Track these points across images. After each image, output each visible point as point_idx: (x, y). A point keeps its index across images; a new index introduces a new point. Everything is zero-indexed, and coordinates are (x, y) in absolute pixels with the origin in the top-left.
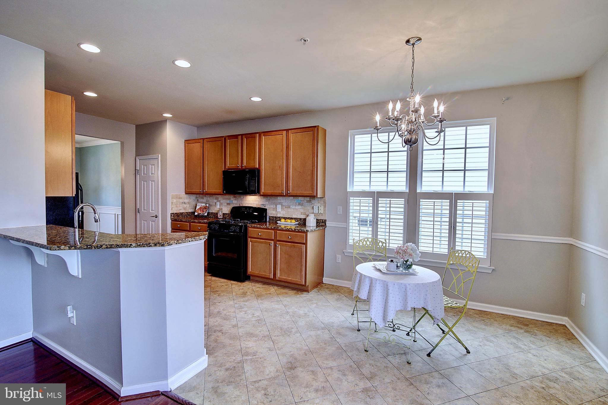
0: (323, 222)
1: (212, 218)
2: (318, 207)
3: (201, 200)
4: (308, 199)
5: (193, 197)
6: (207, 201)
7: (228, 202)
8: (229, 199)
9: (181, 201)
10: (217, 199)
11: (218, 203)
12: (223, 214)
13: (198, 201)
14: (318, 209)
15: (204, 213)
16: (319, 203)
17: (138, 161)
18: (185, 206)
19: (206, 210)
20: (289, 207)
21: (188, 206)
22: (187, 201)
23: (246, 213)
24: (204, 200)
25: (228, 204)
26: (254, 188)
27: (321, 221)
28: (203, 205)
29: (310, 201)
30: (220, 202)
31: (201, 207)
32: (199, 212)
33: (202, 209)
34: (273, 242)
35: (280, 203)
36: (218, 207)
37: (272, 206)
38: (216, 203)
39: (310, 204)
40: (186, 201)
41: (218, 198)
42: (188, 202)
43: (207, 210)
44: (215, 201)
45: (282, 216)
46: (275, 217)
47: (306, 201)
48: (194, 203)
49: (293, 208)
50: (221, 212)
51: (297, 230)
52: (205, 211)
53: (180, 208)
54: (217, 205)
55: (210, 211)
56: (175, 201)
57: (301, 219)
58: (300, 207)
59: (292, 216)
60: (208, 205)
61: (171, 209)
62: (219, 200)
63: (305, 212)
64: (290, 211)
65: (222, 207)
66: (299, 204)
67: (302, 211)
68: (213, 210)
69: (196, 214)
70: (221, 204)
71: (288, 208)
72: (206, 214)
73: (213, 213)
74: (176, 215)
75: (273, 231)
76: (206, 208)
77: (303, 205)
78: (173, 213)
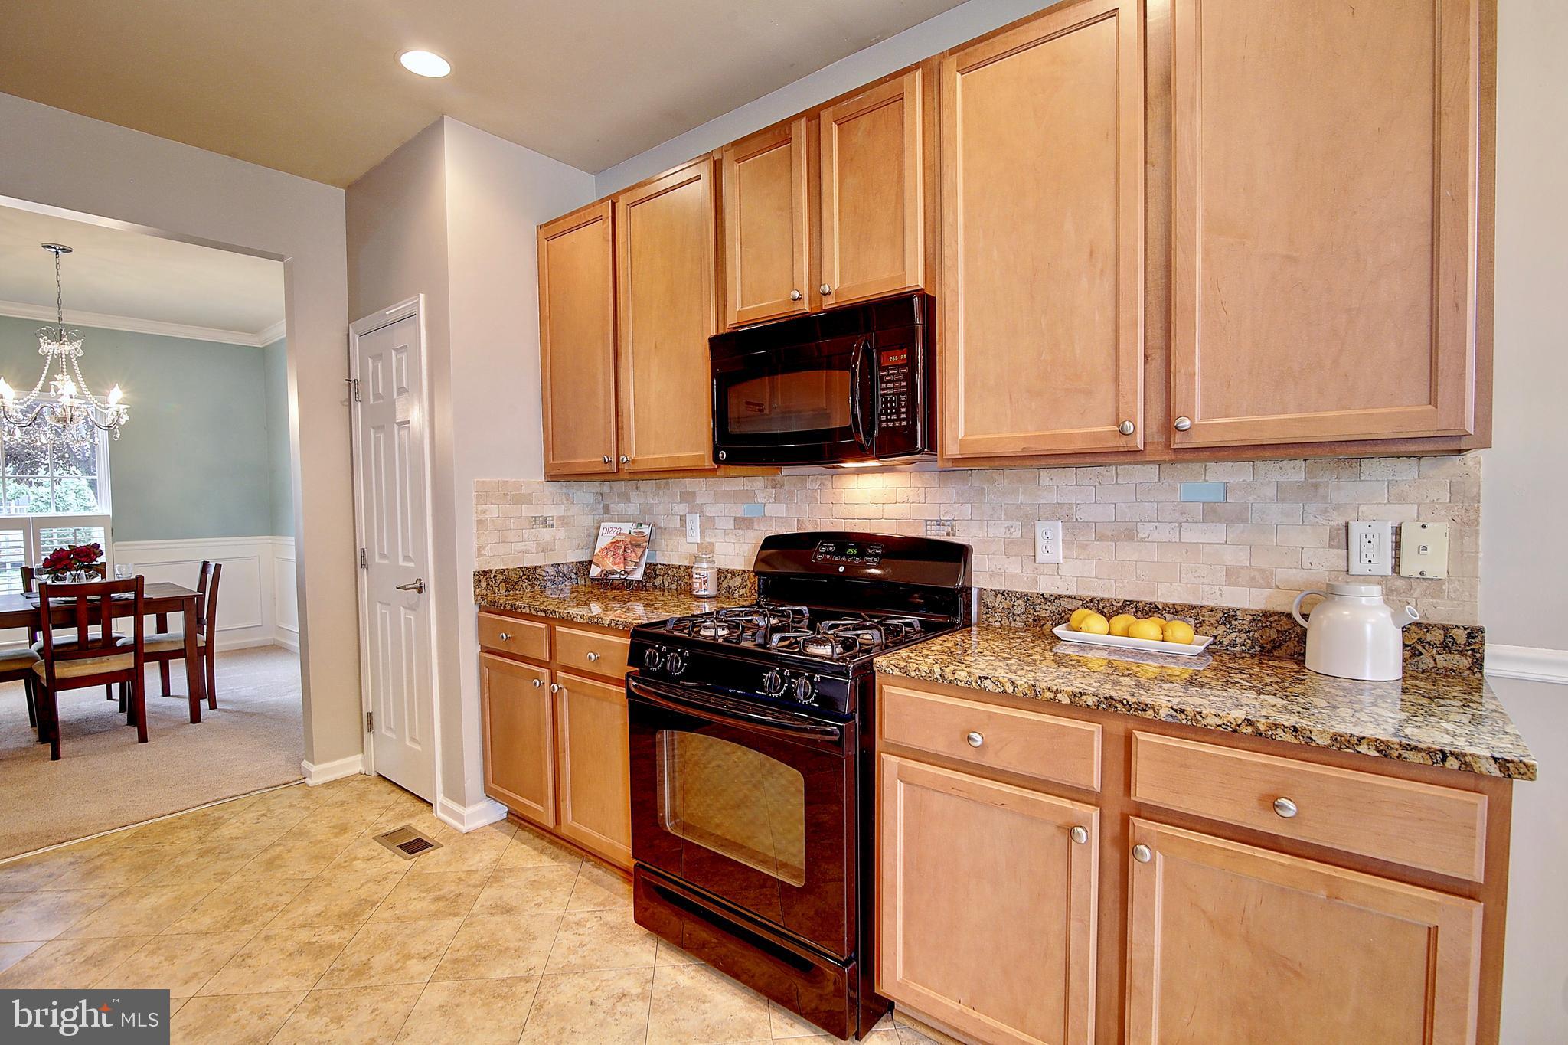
0: (1449, 645)
1: (666, 593)
2: (1398, 531)
3: (617, 507)
4: (1294, 472)
5: (585, 493)
6: (647, 510)
7: (742, 510)
8: (747, 496)
9: (527, 511)
10: (688, 497)
11: (694, 521)
12: (720, 571)
13: (606, 509)
14: (1397, 547)
15: (629, 568)
16: (1402, 499)
17: (355, 340)
18: (547, 534)
19: (639, 551)
20: (1127, 534)
21: (561, 534)
22: (555, 514)
23: (841, 569)
24: (633, 508)
25: (743, 523)
26: (899, 419)
27: (1436, 637)
28: (627, 528)
29: (1311, 490)
30: (702, 514)
31: (619, 538)
32: (609, 565)
33: (621, 551)
34: (1095, 813)
35: (1054, 512)
36: (695, 536)
37: (999, 531)
38: (683, 520)
39: (1312, 507)
40: (553, 511)
41: (693, 494)
42: (561, 519)
43: (644, 550)
44: (681, 509)
45: (1073, 592)
46: (1026, 597)
47: (1271, 491)
48: (588, 521)
49: (1155, 536)
50: (706, 565)
51: (1363, 749)
52: (633, 558)
53: (521, 546)
54: (688, 528)
55: (660, 559)
56: (494, 511)
57: (1229, 616)
58: (1217, 533)
59: (1154, 593)
60: (646, 530)
61: (475, 551)
62: (699, 501)
63: (1261, 571)
64: (1135, 557)
65: (712, 540)
66: (1211, 513)
67: (1238, 557)
68: (673, 553)
69: (595, 572)
70: (707, 524)
71: (1115, 539)
72: (638, 575)
73: (674, 567)
74: (500, 578)
75: (1095, 728)
76: (639, 546)
77: (1245, 521)
78: (485, 573)
